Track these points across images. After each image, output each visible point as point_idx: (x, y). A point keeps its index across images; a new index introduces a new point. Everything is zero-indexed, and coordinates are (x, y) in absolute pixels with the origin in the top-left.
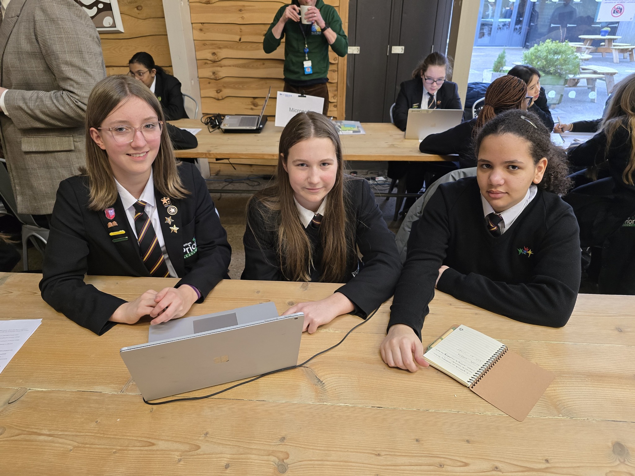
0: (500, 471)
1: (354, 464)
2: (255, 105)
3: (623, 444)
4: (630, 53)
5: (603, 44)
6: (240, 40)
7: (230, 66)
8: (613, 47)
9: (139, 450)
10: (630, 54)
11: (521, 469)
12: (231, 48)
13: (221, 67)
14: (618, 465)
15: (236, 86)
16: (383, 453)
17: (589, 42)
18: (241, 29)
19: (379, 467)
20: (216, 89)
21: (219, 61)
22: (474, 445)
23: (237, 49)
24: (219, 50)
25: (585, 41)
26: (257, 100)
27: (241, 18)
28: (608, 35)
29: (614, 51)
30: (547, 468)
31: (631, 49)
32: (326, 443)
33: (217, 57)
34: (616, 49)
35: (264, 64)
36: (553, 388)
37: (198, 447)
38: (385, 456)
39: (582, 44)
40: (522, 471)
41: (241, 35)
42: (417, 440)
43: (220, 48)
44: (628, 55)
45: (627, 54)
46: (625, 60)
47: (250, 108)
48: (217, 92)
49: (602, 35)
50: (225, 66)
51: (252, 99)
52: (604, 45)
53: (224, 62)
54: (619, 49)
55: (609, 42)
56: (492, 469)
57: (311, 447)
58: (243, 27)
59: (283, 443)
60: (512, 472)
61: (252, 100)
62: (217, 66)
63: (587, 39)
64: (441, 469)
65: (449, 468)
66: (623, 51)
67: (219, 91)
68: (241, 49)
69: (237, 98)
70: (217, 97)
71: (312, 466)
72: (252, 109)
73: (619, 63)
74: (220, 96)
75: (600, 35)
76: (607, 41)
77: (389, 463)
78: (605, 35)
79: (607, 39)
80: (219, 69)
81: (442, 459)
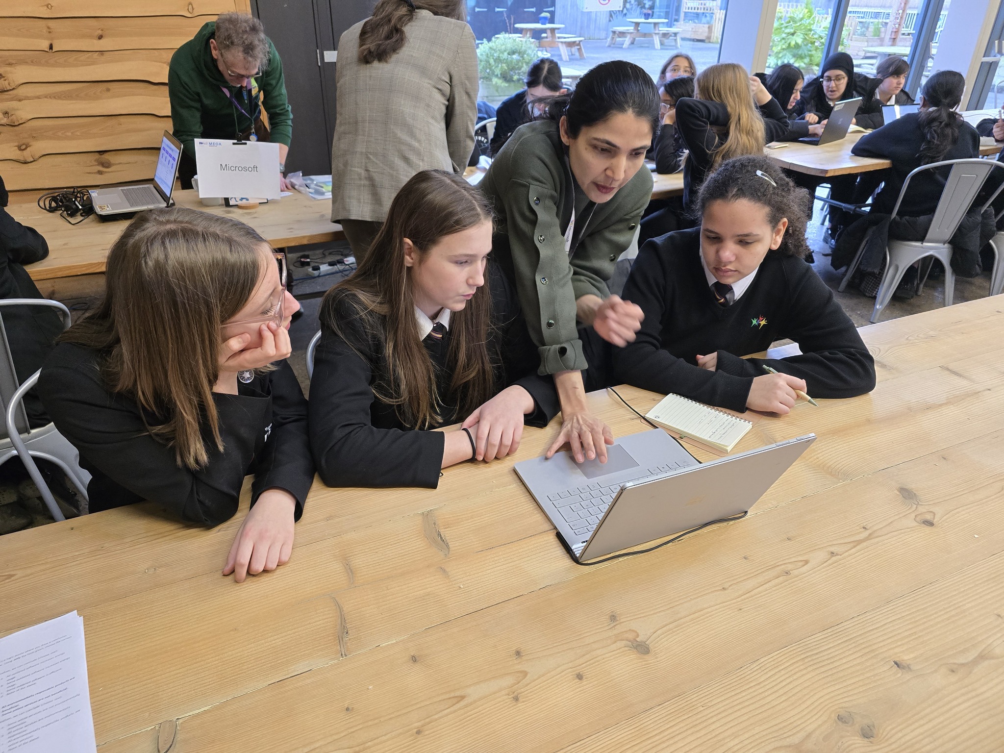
0: (837, 555)
1: (709, 610)
2: (106, 165)
3: (906, 487)
4: (578, 47)
5: (544, 35)
6: (51, 47)
7: (38, 97)
8: (558, 40)
9: (451, 713)
10: (578, 49)
11: (852, 545)
12: (33, 62)
13: (20, 100)
14: (916, 507)
15: (60, 134)
16: (726, 586)
17: (528, 33)
18: (49, 28)
19: (735, 601)
20: (16, 144)
21: (13, 89)
22: (797, 540)
23: (47, 64)
24: (8, 69)
25: (524, 32)
26: (106, 156)
27: (46, 8)
28: (549, 23)
29: (560, 45)
30: (870, 535)
31: (578, 42)
32: (663, 601)
33: (6, 82)
34: (562, 42)
35: (108, 90)
36: (815, 457)
37: (525, 674)
38: (731, 588)
39: (521, 35)
40: (855, 547)
41: (52, 39)
42: (745, 558)
43: (10, 64)
44: (577, 50)
45: (574, 49)
46: (573, 57)
47: (96, 171)
48: (20, 148)
49: (543, 24)
50: (27, 98)
51: (97, 154)
52: (547, 37)
53: (22, 91)
54: (565, 43)
55: (551, 33)
56: (829, 556)
57: (652, 612)
58: (51, 23)
59: (618, 622)
60: (847, 551)
61: (97, 156)
62: (12, 100)
63: (527, 30)
64: (790, 576)
65: (796, 572)
66: (570, 45)
67: (24, 147)
68: (56, 65)
69: (64, 155)
70: (22, 159)
71: (671, 631)
72: (100, 173)
73: (570, 61)
74: (27, 155)
75: (539, 23)
76: (549, 32)
77: (740, 593)
78: (545, 24)
79: (548, 29)
80: (14, 104)
81: (783, 566)
